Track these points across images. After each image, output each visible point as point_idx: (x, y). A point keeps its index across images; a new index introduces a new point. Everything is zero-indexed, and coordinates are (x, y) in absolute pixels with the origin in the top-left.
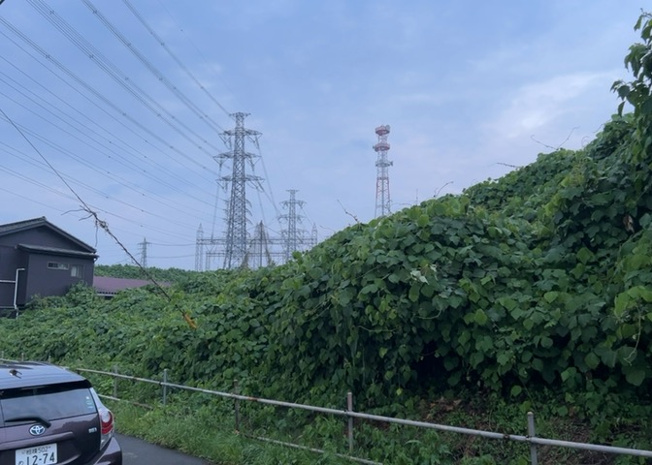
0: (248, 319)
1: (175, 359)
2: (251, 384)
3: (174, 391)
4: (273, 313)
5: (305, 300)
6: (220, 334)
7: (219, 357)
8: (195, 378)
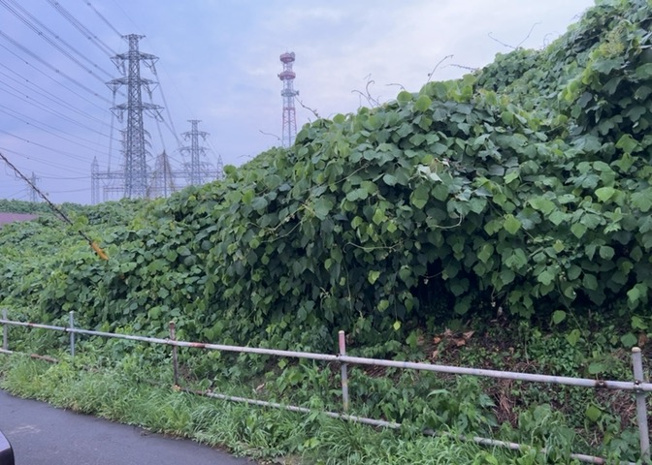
0: (174, 247)
1: (82, 298)
2: (186, 325)
3: (84, 338)
4: (207, 238)
5: (260, 216)
6: (139, 266)
7: (140, 294)
8: (110, 321)
